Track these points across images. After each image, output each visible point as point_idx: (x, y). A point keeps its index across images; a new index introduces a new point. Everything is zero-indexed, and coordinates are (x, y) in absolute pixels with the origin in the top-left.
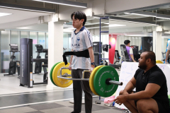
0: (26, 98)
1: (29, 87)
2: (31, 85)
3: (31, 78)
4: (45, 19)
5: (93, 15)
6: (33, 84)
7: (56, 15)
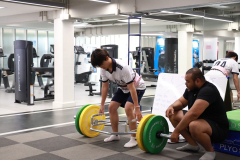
0: (26, 121)
1: (29, 104)
2: (32, 102)
3: (32, 93)
4: (49, 15)
5: (119, 13)
6: (35, 100)
7: (66, 11)
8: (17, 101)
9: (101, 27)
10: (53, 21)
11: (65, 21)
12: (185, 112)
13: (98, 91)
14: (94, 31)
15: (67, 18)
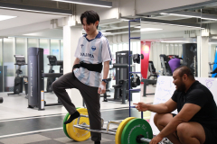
0: (37, 124)
1: (40, 109)
2: (42, 107)
3: (42, 98)
4: (59, 22)
5: (121, 17)
6: (45, 105)
7: (73, 17)
8: (30, 107)
9: (121, 35)
10: (62, 28)
11: (72, 27)
12: (174, 115)
13: (112, 97)
14: (114, 39)
15: (74, 24)
